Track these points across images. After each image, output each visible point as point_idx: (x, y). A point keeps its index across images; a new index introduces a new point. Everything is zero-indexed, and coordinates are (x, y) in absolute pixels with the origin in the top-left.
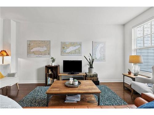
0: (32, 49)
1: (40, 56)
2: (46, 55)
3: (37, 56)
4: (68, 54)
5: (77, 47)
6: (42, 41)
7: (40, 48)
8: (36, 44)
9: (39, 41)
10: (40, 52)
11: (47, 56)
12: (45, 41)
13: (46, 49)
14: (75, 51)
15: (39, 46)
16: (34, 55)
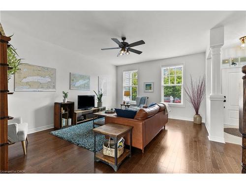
0: (25, 78)
1: (39, 90)
2: (50, 88)
3: (36, 90)
4: (78, 88)
5: (86, 81)
6: (43, 67)
7: (39, 78)
8: (34, 70)
9: (39, 67)
10: (41, 83)
11: (51, 90)
12: (48, 69)
13: (50, 80)
14: (85, 85)
15: (38, 75)
16: (29, 88)
